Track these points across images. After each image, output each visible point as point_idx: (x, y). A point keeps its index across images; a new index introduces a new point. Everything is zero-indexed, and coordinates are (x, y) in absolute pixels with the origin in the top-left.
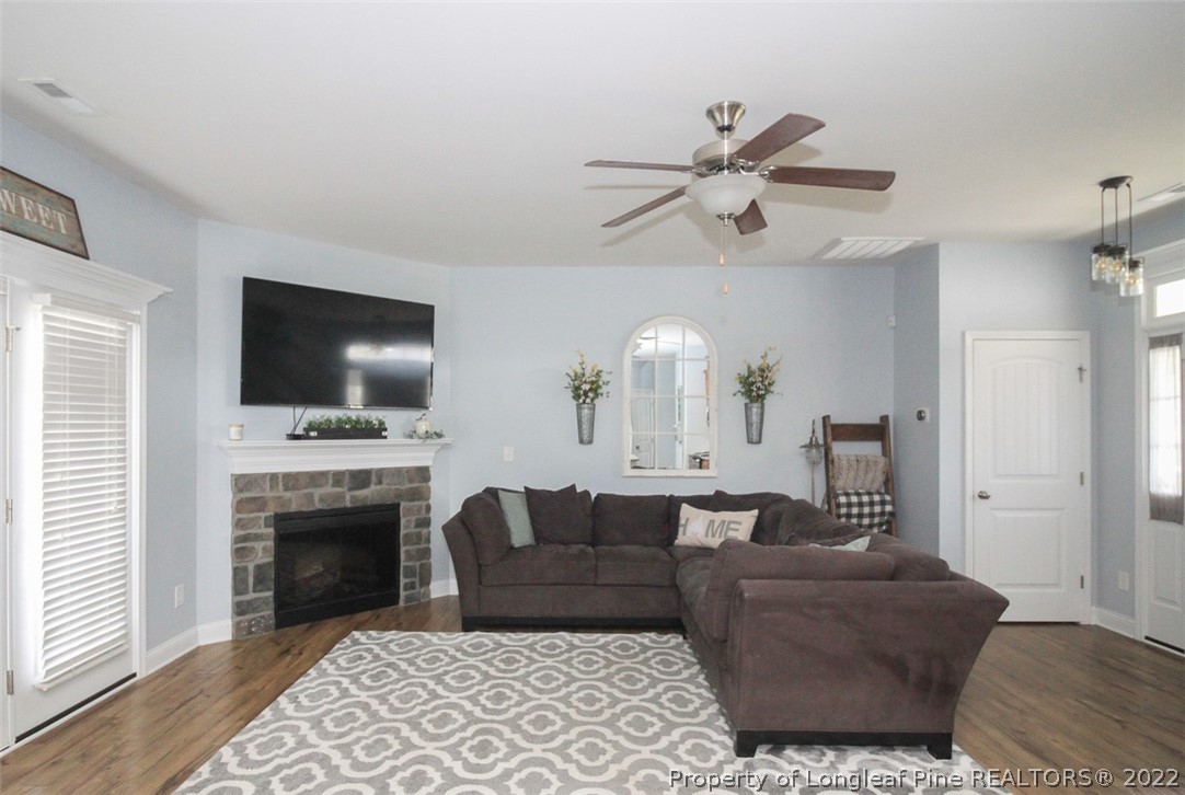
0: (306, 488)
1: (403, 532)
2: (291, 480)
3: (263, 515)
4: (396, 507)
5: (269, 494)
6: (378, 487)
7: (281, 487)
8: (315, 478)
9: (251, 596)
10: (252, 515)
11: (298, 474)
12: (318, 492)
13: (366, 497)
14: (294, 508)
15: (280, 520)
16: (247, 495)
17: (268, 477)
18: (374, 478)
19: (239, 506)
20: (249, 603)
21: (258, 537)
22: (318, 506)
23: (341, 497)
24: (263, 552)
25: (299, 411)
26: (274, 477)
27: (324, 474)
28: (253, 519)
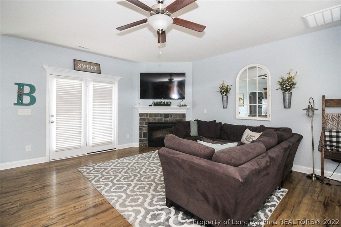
0: (154, 117)
2: (151, 115)
3: (145, 122)
5: (146, 118)
6: (171, 118)
7: (148, 116)
8: (156, 115)
9: (143, 139)
11: (152, 114)
12: (156, 118)
13: (168, 120)
14: (151, 121)
15: (149, 123)
16: (142, 118)
18: (170, 115)
19: (141, 120)
20: (142, 140)
21: (144, 127)
22: (157, 121)
23: (162, 120)
24: (145, 130)
25: (153, 100)
26: (147, 114)
27: (158, 114)
28: (143, 123)
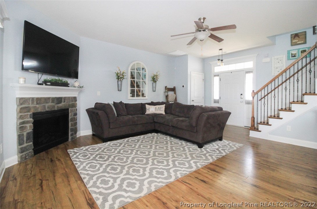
0: (44, 103)
1: (70, 118)
2: (39, 100)
3: (29, 113)
4: (68, 109)
5: (31, 105)
6: (64, 103)
7: (35, 103)
8: (47, 100)
9: (25, 145)
10: (25, 114)
11: (41, 98)
12: (47, 105)
13: (61, 106)
14: (39, 111)
15: (35, 115)
16: (23, 106)
17: (31, 99)
18: (63, 100)
19: (22, 110)
20: (25, 147)
21: (28, 122)
22: (47, 110)
23: (54, 107)
24: (29, 128)
25: (40, 76)
26: (33, 99)
27: (49, 98)
28: (25, 115)
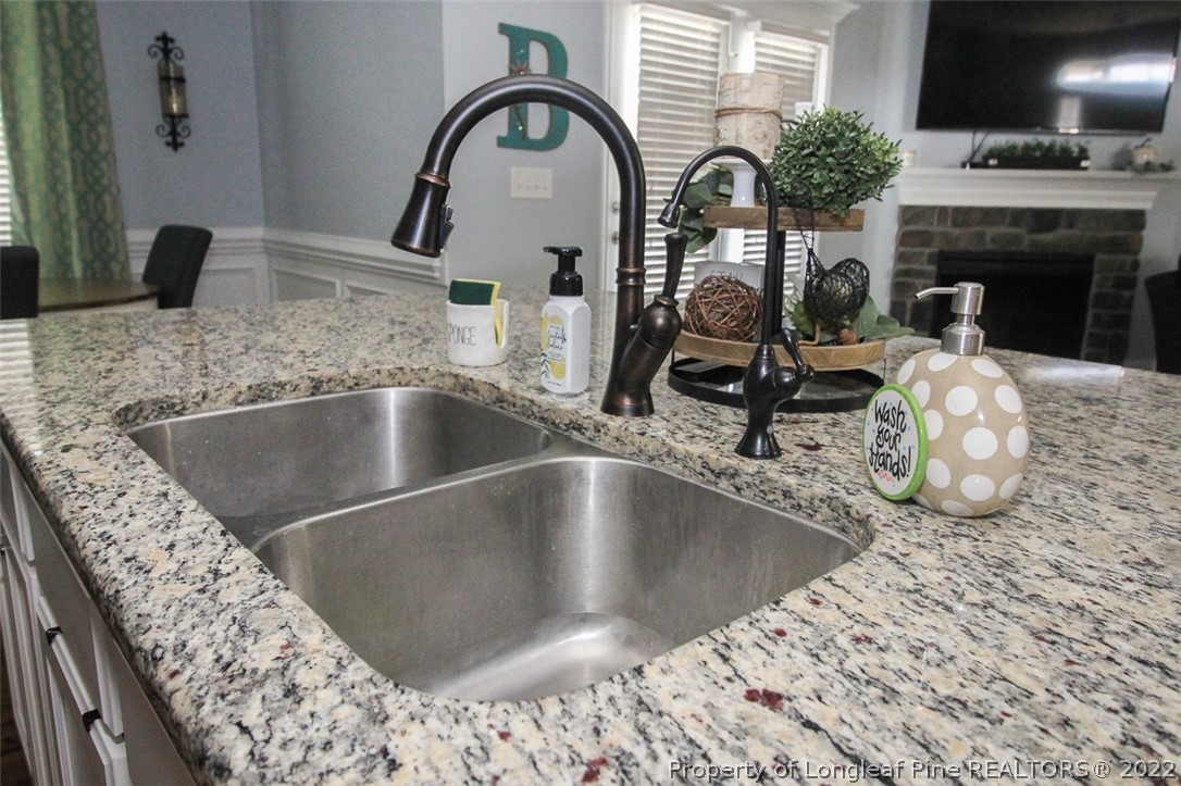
0: (978, 224)
1: (1094, 290)
2: (962, 215)
3: (927, 251)
4: (1089, 259)
5: (936, 229)
6: (1068, 232)
7: (949, 221)
8: (990, 215)
10: (916, 250)
11: (971, 208)
12: (991, 232)
13: (1050, 242)
14: (962, 246)
15: (943, 257)
16: (911, 228)
17: (937, 211)
18: (1063, 221)
19: (904, 239)
21: (917, 273)
22: (990, 247)
23: (1017, 239)
25: (979, 136)
26: (943, 210)
27: (1001, 211)
28: (915, 254)
